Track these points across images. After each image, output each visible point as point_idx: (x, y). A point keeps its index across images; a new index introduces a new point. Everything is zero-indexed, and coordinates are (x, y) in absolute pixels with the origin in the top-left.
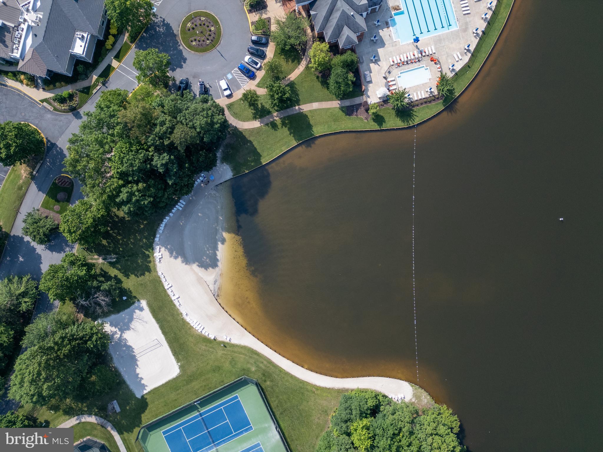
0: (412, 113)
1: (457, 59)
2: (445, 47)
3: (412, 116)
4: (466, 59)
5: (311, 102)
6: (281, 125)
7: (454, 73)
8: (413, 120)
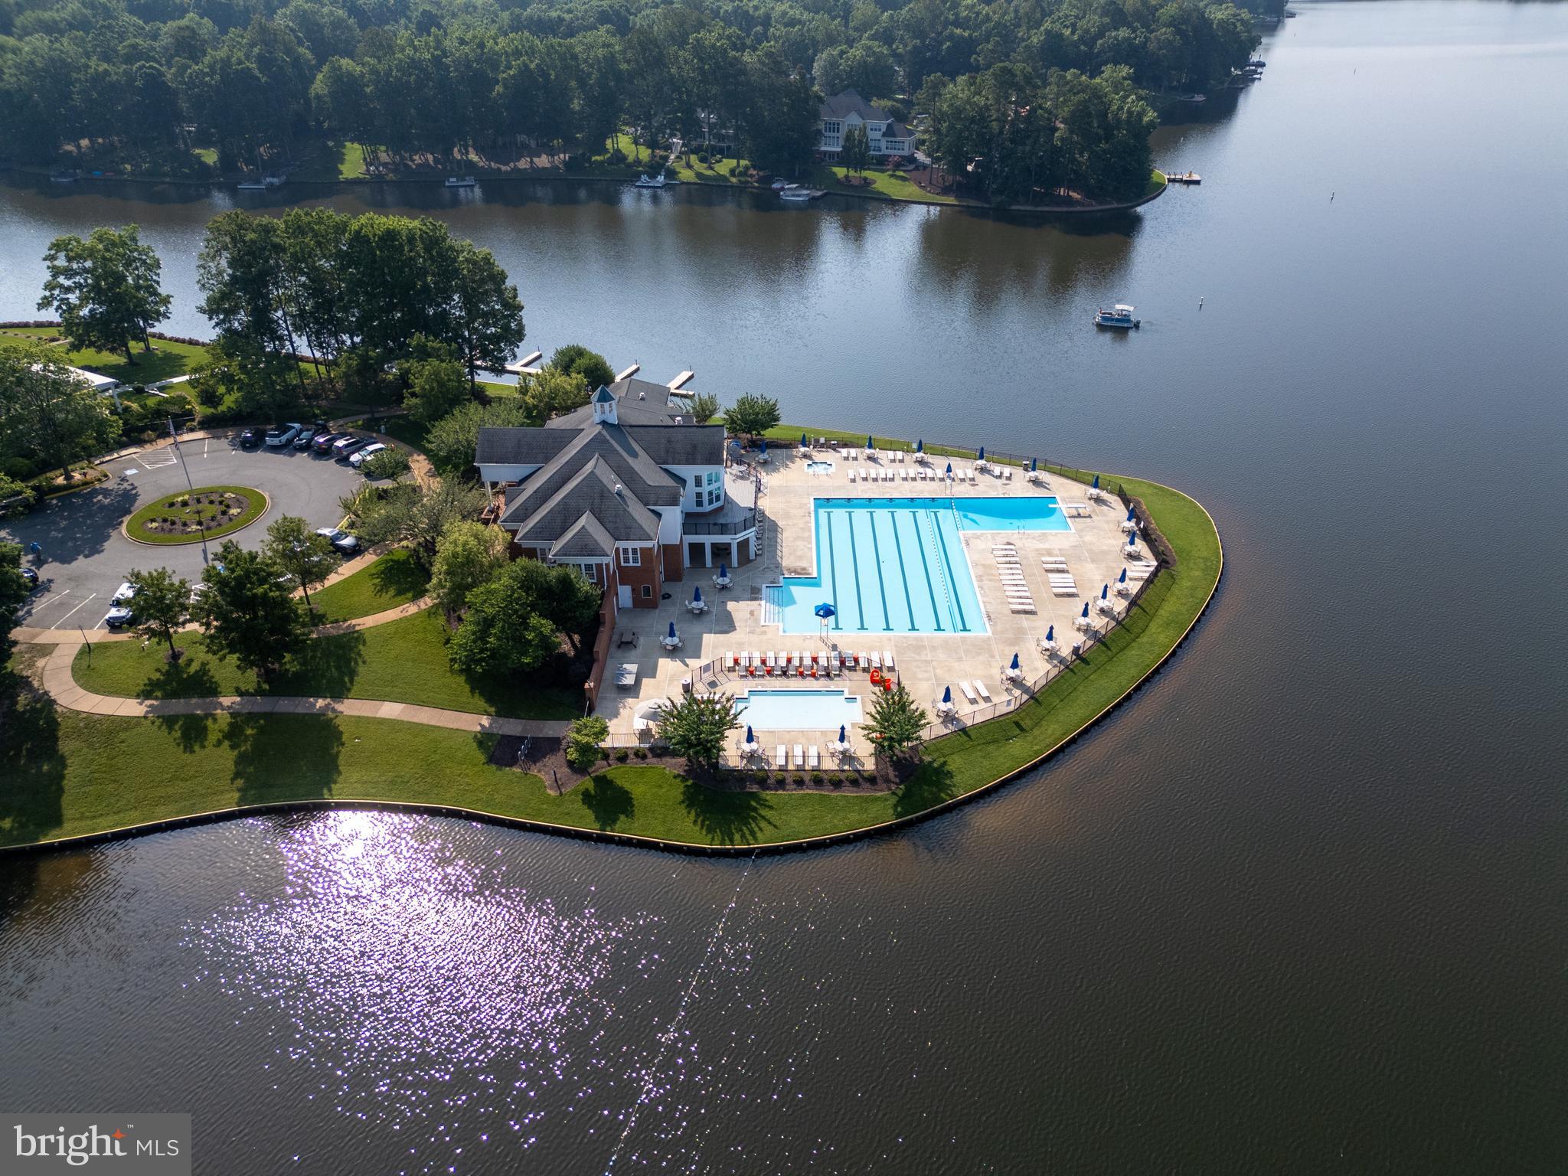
0: (755, 810)
1: (972, 695)
2: (934, 663)
3: (754, 819)
4: (1005, 702)
5: (383, 698)
6: (220, 735)
7: (951, 728)
8: (753, 833)
